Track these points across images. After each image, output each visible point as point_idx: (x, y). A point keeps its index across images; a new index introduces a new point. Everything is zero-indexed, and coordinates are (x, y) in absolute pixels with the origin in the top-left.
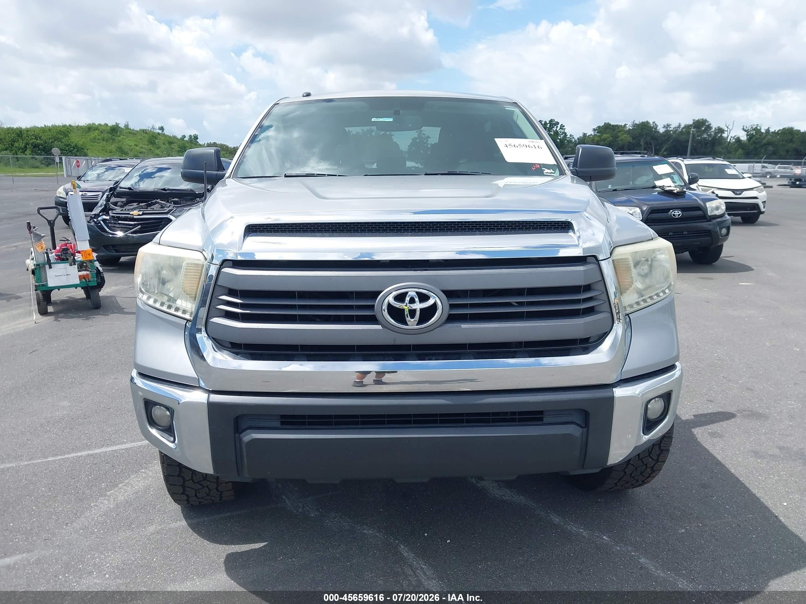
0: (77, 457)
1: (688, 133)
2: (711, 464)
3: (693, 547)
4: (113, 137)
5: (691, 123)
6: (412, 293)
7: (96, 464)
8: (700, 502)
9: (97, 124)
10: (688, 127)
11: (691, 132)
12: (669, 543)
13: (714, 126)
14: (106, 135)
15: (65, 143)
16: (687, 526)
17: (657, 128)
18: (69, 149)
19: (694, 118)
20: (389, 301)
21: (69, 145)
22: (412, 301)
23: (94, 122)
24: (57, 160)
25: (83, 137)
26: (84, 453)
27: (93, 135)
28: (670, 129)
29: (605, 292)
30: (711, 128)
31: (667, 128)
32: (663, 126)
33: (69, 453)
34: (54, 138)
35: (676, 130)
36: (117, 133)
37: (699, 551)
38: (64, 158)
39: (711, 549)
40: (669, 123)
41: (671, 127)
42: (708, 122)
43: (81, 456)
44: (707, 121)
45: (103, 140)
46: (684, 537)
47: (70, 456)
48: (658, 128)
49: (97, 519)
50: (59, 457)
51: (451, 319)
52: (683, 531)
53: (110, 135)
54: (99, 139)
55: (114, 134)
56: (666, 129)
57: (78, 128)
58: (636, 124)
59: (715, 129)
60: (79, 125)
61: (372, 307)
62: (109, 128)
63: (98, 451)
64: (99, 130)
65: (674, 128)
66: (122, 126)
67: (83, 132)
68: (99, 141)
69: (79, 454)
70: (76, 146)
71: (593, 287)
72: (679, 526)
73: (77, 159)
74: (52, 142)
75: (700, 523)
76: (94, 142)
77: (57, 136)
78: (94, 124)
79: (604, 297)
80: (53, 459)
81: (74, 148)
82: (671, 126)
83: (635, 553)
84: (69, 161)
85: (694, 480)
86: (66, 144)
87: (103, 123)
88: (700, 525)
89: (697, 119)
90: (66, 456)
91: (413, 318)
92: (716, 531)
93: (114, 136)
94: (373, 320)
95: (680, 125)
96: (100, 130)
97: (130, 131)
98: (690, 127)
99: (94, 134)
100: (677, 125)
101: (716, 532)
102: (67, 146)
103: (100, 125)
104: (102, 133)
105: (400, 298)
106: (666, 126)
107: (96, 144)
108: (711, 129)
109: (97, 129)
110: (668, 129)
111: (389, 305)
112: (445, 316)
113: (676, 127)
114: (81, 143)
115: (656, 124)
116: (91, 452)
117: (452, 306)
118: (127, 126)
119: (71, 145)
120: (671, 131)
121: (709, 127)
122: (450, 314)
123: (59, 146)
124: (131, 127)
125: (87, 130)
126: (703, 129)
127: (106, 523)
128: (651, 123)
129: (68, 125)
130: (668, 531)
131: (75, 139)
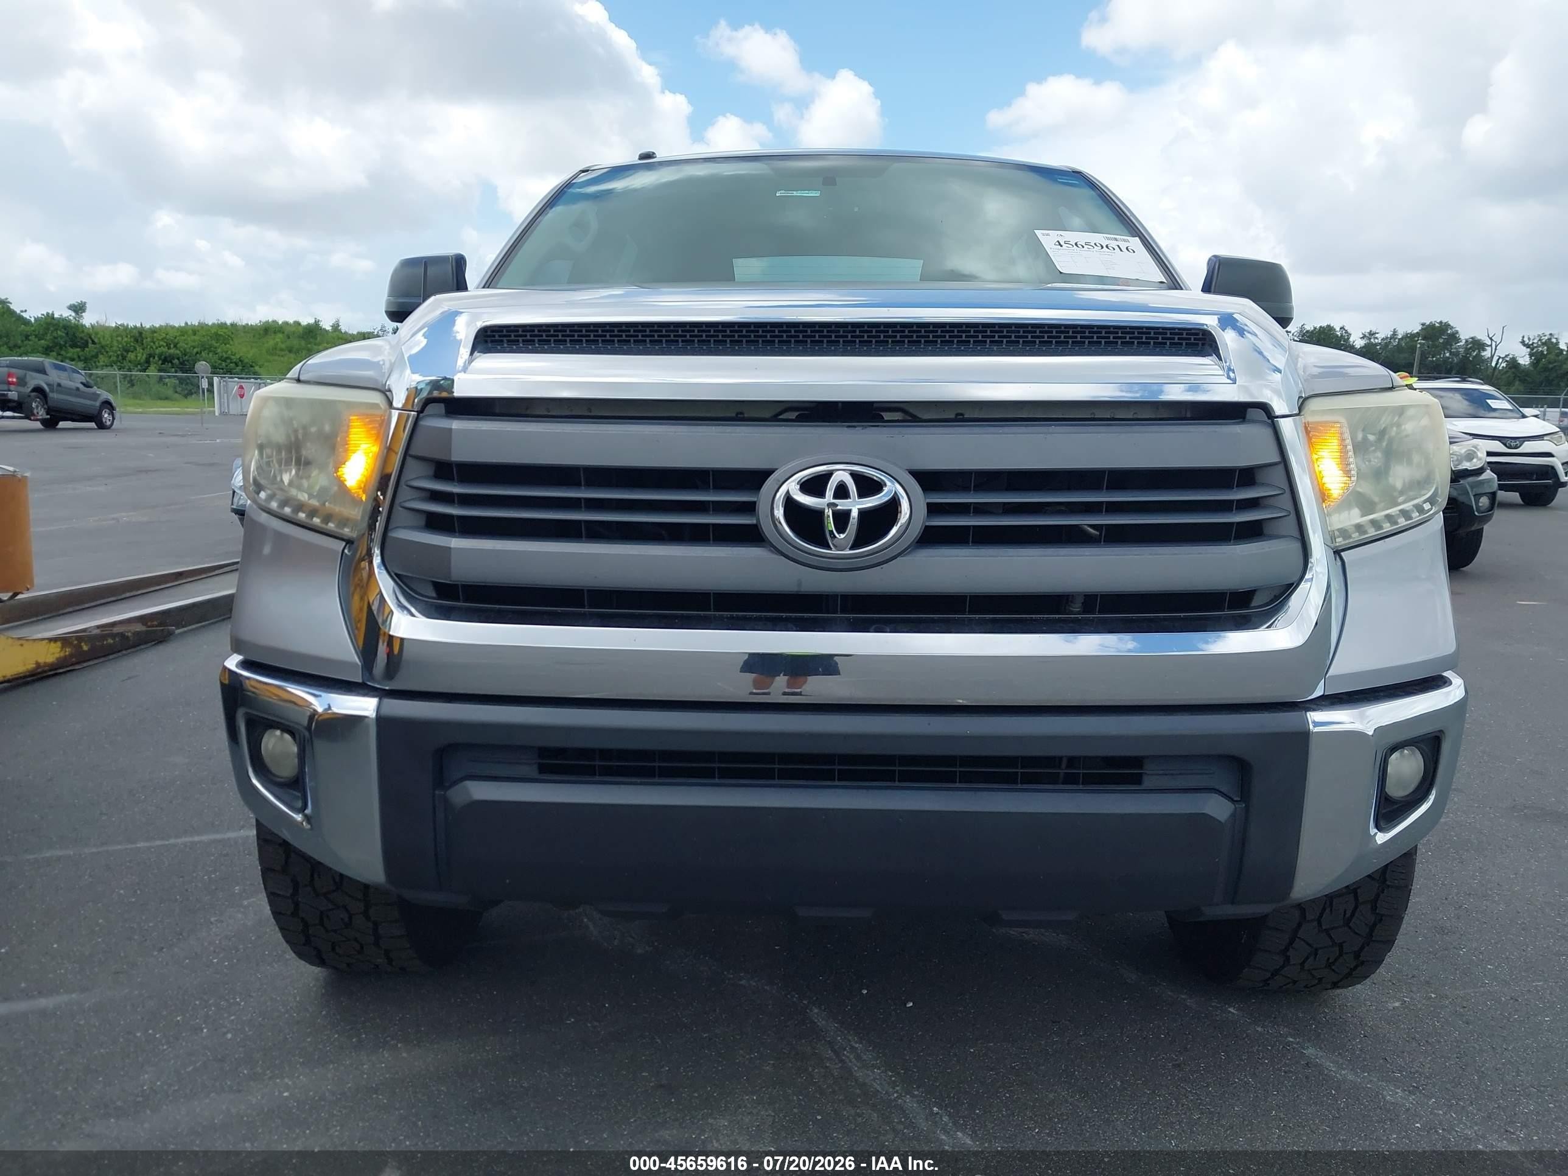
0: (192, 843)
1: (1413, 349)
2: (1457, 894)
3: (1418, 1033)
4: (309, 346)
5: (1417, 329)
6: (842, 475)
7: (227, 855)
8: (1432, 956)
9: (280, 323)
10: (1410, 337)
11: (1418, 346)
12: (1366, 1024)
13: (1464, 335)
14: (295, 343)
15: (221, 355)
16: (1404, 996)
17: (1348, 338)
18: (227, 366)
19: (1423, 321)
20: (788, 492)
21: (227, 358)
22: (842, 492)
23: (275, 319)
24: (205, 384)
25: (254, 344)
26: (205, 838)
27: (270, 342)
28: (1376, 341)
29: (1288, 490)
30: (1458, 340)
31: (1370, 339)
32: (1362, 336)
33: (177, 837)
34: (202, 346)
35: (1387, 345)
36: (316, 339)
37: (1430, 1041)
38: (216, 380)
39: (1456, 1037)
40: (1374, 330)
41: (1376, 338)
42: (1452, 328)
43: (200, 842)
44: (1449, 325)
45: (290, 351)
46: (1398, 1016)
47: (179, 841)
48: (1351, 339)
49: (220, 943)
50: (158, 843)
51: (930, 538)
52: (1397, 1004)
53: (303, 343)
54: (282, 350)
55: (311, 340)
56: (1368, 341)
57: (248, 329)
58: (1307, 332)
59: (1467, 341)
60: (247, 324)
61: (749, 508)
62: (301, 330)
63: (231, 835)
64: (283, 333)
65: (1382, 339)
66: (327, 325)
67: (254, 336)
68: (283, 353)
69: (196, 839)
70: (240, 361)
71: (1260, 477)
72: (1389, 995)
73: (240, 382)
74: (197, 353)
75: (1432, 992)
76: (272, 354)
77: (210, 343)
78: (274, 322)
79: (1286, 502)
80: (147, 844)
81: (237, 365)
82: (1377, 335)
83: (1295, 1039)
84: (226, 386)
85: (1421, 919)
86: (222, 357)
87: (291, 321)
88: (1433, 996)
89: (1428, 323)
90: (172, 841)
91: (843, 533)
92: (1464, 1007)
93: (310, 343)
94: (752, 536)
95: (1395, 333)
96: (286, 333)
97: (340, 335)
98: (1416, 339)
99: (274, 339)
100: (1389, 334)
101: (1466, 1009)
102: (225, 361)
103: (286, 323)
104: (289, 338)
105: (815, 486)
106: (1368, 335)
107: (276, 358)
108: (1459, 342)
109: (280, 331)
110: (1372, 340)
111: (789, 502)
112: (916, 531)
113: (1387, 338)
114: (249, 356)
115: (1346, 332)
116: (218, 836)
117: (933, 509)
118: (336, 327)
119: (231, 359)
120: (1376, 345)
121: (1454, 337)
122: (926, 527)
123: (211, 360)
124: (343, 328)
125: (261, 332)
126: (1441, 341)
127: (237, 950)
128: (1338, 329)
129: (228, 323)
130: (1365, 1005)
131: (241, 349)
